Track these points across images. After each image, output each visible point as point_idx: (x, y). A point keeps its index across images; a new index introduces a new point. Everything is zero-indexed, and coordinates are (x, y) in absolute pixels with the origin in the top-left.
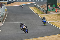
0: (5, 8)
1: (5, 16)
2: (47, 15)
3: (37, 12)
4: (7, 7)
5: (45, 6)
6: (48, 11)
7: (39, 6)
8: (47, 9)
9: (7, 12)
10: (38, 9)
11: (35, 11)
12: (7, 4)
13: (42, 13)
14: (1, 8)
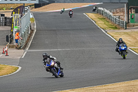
0: (31, 16)
1: (31, 34)
2: (127, 33)
3: (105, 26)
4: (35, 15)
5: (123, 12)
6: (128, 22)
7: (108, 12)
8: (128, 19)
9: (35, 26)
10: (107, 18)
11: (101, 24)
12: (35, 8)
13: (116, 28)
14: (22, 16)
